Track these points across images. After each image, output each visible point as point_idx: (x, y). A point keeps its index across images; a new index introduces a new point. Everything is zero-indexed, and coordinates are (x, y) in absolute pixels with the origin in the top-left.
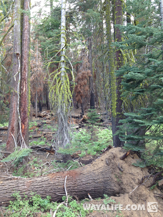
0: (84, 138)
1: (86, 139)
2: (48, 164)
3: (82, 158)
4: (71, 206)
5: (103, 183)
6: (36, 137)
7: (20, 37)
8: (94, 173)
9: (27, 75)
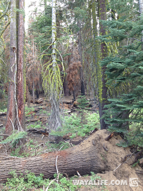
0: (75, 121)
1: (77, 122)
2: (42, 145)
3: (73, 139)
4: (62, 183)
5: (90, 162)
6: (33, 121)
7: (16, 33)
8: (82, 153)
9: (23, 66)
